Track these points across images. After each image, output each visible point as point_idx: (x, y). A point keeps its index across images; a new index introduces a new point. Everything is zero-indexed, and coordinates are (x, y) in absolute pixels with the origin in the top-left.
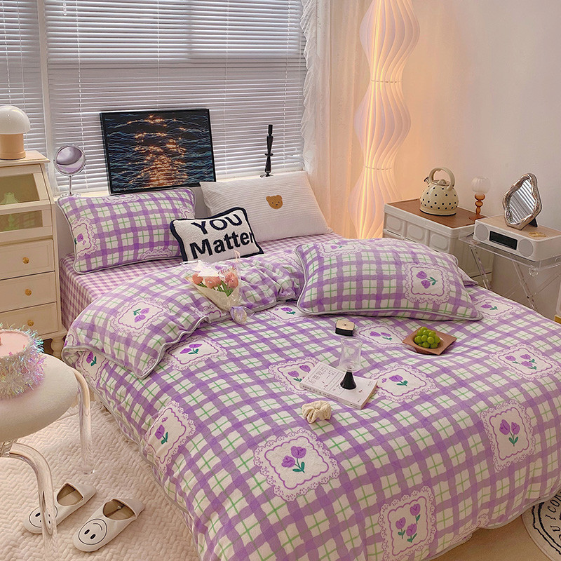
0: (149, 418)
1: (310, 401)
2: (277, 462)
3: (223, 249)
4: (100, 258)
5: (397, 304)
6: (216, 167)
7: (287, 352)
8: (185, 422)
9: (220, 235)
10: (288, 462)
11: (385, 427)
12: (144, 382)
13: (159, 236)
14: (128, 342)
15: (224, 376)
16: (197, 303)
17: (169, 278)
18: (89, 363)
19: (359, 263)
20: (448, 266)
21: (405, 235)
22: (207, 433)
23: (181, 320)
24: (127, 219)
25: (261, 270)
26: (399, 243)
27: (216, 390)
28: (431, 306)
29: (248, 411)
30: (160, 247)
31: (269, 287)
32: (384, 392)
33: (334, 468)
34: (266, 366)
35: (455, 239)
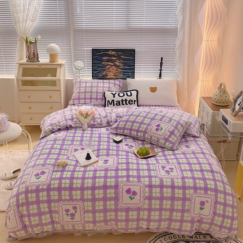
3: (120, 105)
4: (77, 101)
9: (120, 99)
10: (37, 175)
13: (100, 96)
15: (54, 144)
22: (31, 160)
23: (61, 123)
24: (90, 88)
27: (45, 148)
28: (156, 139)
29: (45, 156)
30: (100, 100)
31: (106, 119)
32: (96, 164)
33: (48, 182)
34: (70, 145)
35: (213, 117)
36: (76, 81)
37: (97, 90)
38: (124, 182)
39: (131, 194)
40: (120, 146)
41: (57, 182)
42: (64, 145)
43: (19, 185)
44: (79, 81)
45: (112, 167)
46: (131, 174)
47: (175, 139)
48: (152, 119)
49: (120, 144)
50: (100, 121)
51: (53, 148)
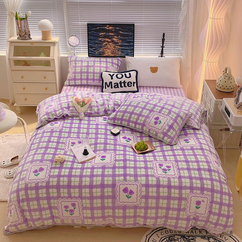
3: (118, 87)
4: (73, 81)
5: (142, 128)
9: (118, 81)
13: (97, 77)
15: (50, 136)
22: (28, 154)
23: (58, 112)
27: (42, 140)
28: (154, 133)
29: (42, 151)
30: (97, 81)
31: (104, 108)
32: (94, 160)
33: (47, 179)
34: (67, 137)
35: (216, 105)
36: (71, 59)
37: (94, 70)
38: (121, 181)
39: (128, 193)
40: (117, 140)
41: (56, 179)
42: (61, 137)
43: (18, 181)
44: (74, 59)
45: (110, 164)
46: (128, 172)
47: (174, 133)
48: (151, 111)
49: (118, 137)
50: (97, 110)
51: (50, 142)
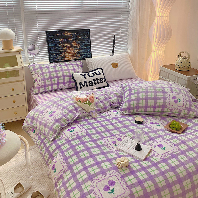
0: (50, 160)
1: (120, 156)
2: (102, 188)
3: (92, 85)
4: (43, 88)
5: (163, 110)
6: (92, 52)
7: (112, 132)
8: (64, 164)
9: (92, 79)
10: (106, 188)
11: (153, 171)
12: (50, 143)
13: (67, 79)
14: (45, 126)
15: (83, 143)
16: (76, 109)
17: (66, 98)
18: (32, 132)
19: (147, 92)
20: (186, 94)
21: (168, 79)
22: (72, 171)
23: (68, 116)
24: (55, 73)
25: (105, 94)
26: (165, 82)
27: (78, 150)
28: (177, 111)
29: (91, 161)
30: (68, 84)
31: (108, 102)
32: (154, 152)
33: (128, 192)
36: (34, 68)
40: (149, 127)
44: (38, 67)
45: (175, 151)
48: (164, 92)
